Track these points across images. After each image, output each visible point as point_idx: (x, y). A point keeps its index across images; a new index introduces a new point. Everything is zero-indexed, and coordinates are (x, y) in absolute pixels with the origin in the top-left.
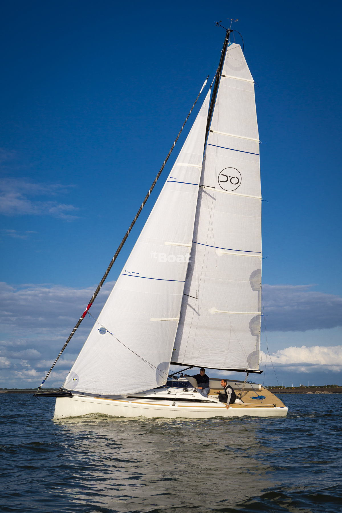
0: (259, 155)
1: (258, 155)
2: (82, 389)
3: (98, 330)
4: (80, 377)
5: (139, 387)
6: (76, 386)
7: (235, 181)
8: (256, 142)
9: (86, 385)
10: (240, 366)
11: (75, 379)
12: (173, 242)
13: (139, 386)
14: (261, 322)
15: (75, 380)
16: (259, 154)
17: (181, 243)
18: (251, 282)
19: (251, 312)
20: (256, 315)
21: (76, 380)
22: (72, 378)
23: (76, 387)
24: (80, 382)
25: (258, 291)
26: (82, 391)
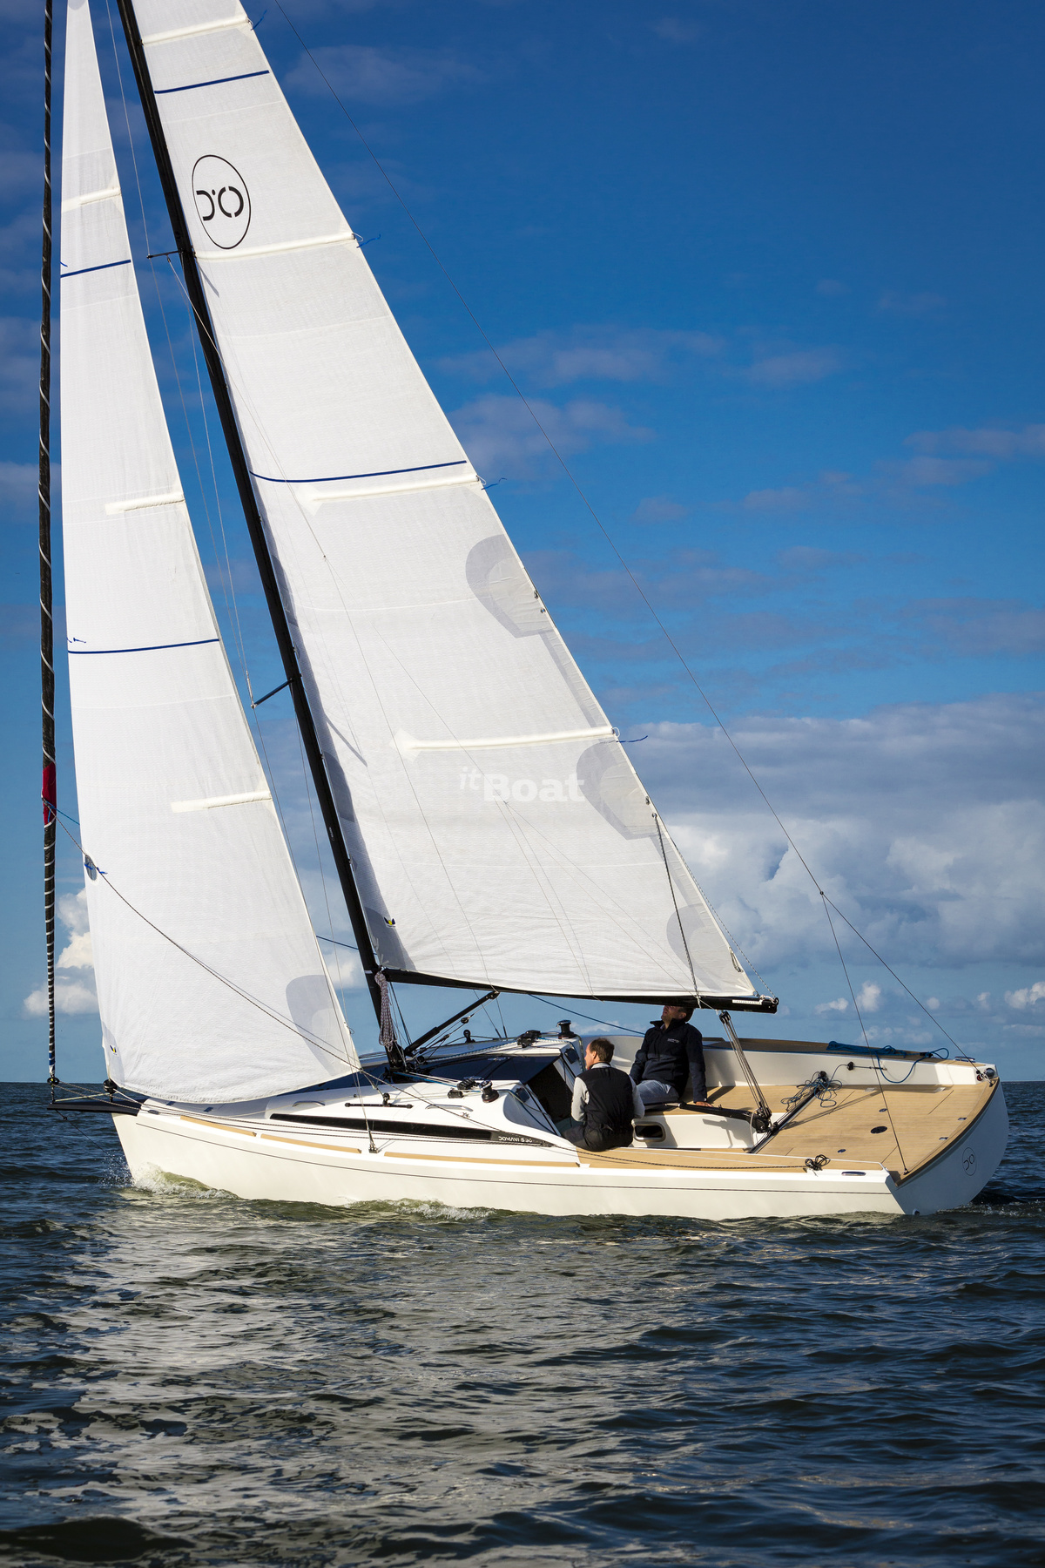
0: (271, 74)
1: (267, 72)
5: (259, 1076)
7: (231, 203)
8: (239, 27)
10: (662, 980)
12: (124, 498)
13: (257, 1071)
14: (634, 772)
16: (269, 68)
17: (148, 495)
18: (487, 601)
19: (555, 730)
20: (591, 745)
24: (122, 1056)
25: (541, 632)
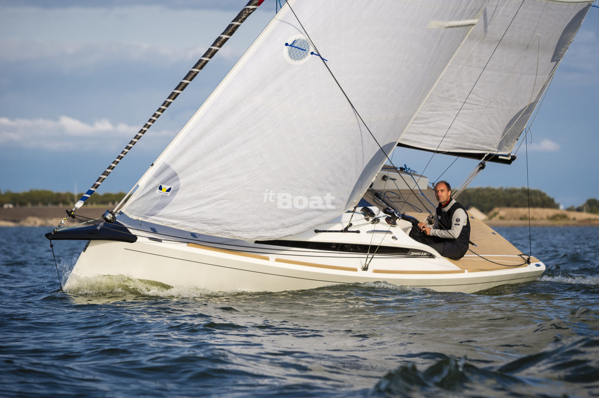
2: (176, 218)
3: (287, 44)
4: (182, 181)
6: (163, 207)
9: (193, 208)
11: (165, 187)
15: (164, 190)
21: (169, 190)
22: (157, 182)
23: (163, 212)
24: (178, 196)
26: (173, 224)
